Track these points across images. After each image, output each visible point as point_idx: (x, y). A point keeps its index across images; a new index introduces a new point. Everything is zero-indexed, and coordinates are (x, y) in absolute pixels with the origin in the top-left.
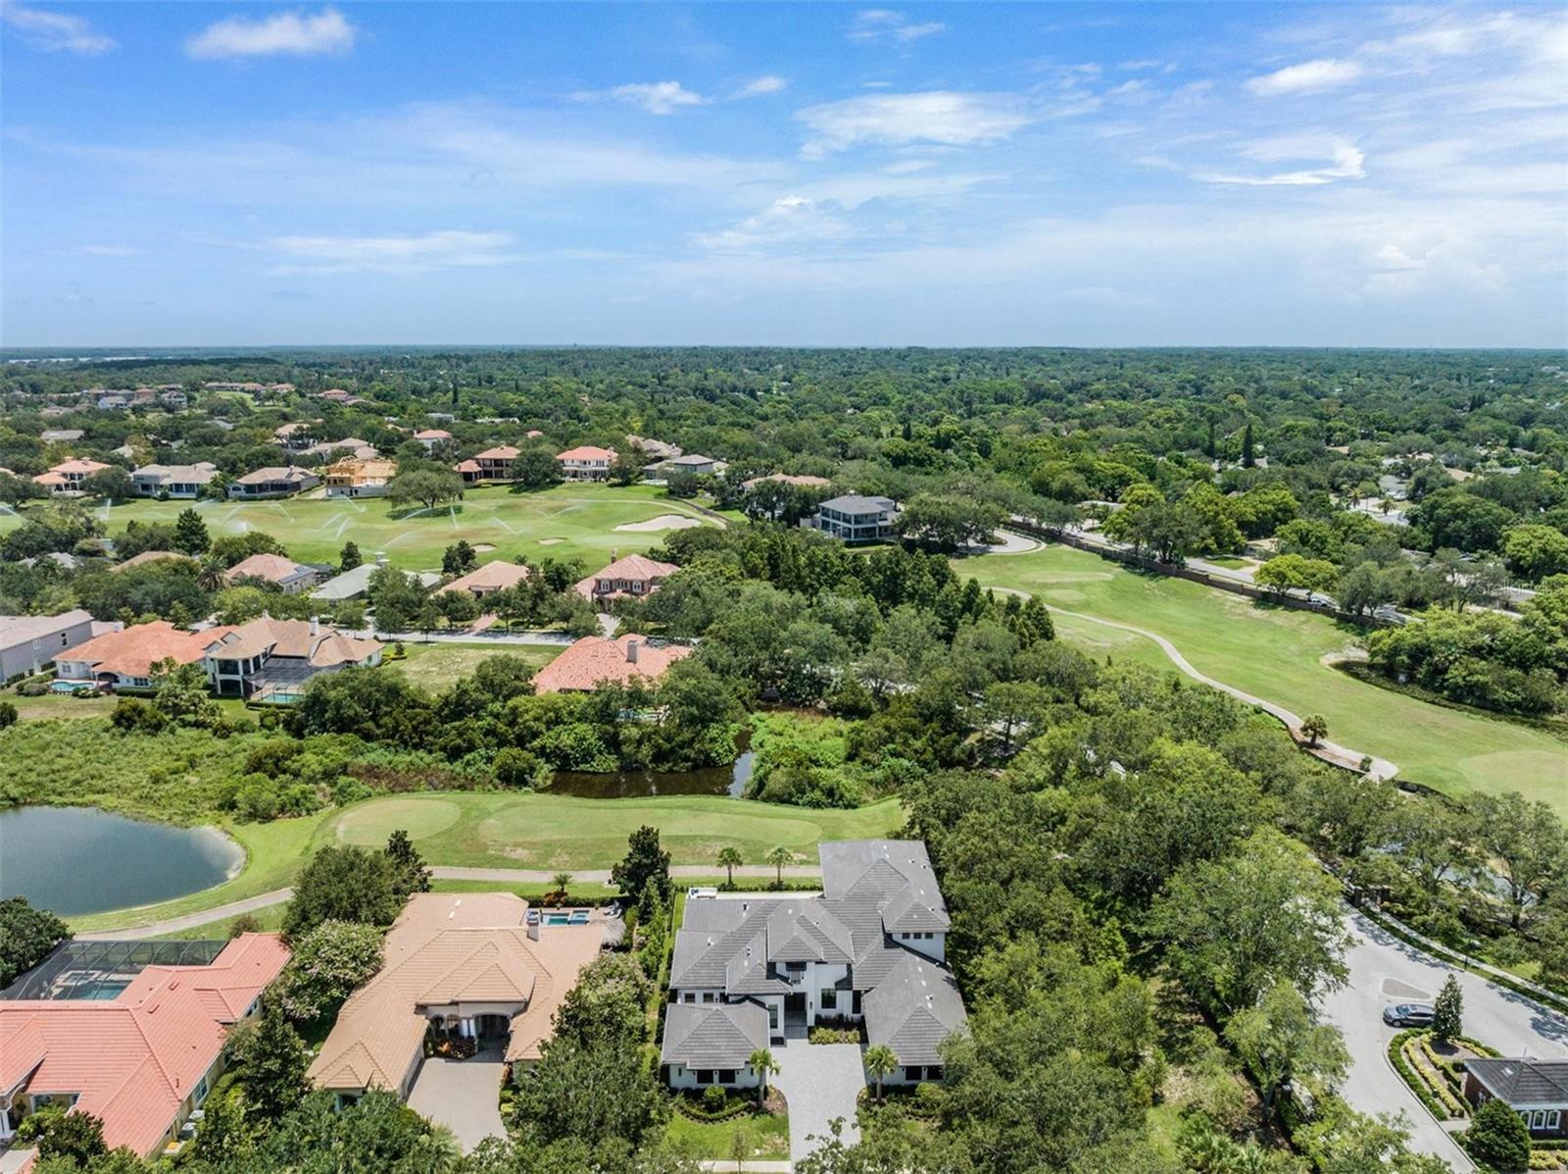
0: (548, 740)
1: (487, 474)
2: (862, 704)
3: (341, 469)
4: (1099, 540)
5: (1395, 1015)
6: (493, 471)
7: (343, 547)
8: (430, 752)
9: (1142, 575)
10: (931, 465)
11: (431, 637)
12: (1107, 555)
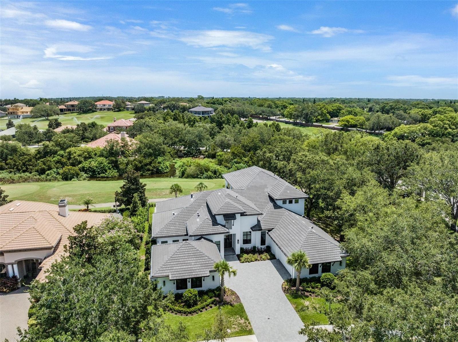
0: (86, 164)
3: (13, 109)
6: (71, 108)
7: (7, 123)
8: (31, 173)
12: (287, 123)
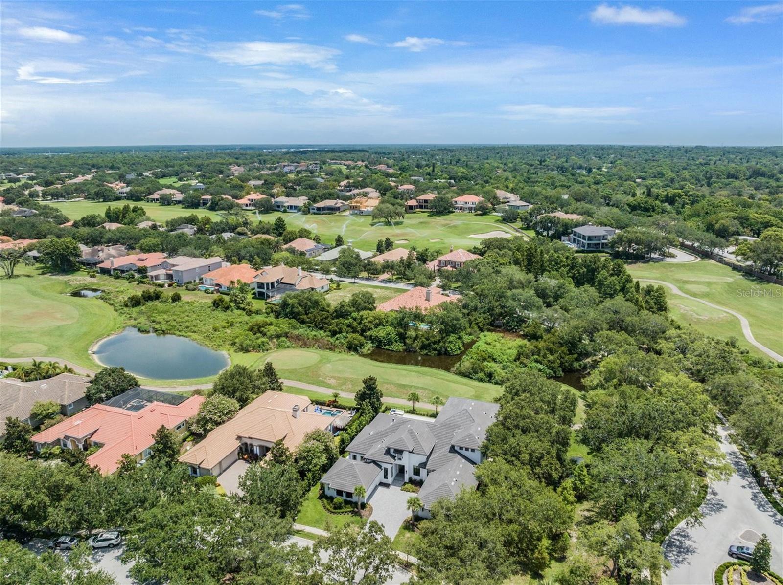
1: (421, 207)
2: (539, 334)
3: (357, 202)
4: (732, 259)
5: (734, 550)
6: (423, 205)
7: (336, 237)
8: (325, 332)
9: (753, 281)
10: (654, 211)
11: (357, 281)
12: (735, 268)
